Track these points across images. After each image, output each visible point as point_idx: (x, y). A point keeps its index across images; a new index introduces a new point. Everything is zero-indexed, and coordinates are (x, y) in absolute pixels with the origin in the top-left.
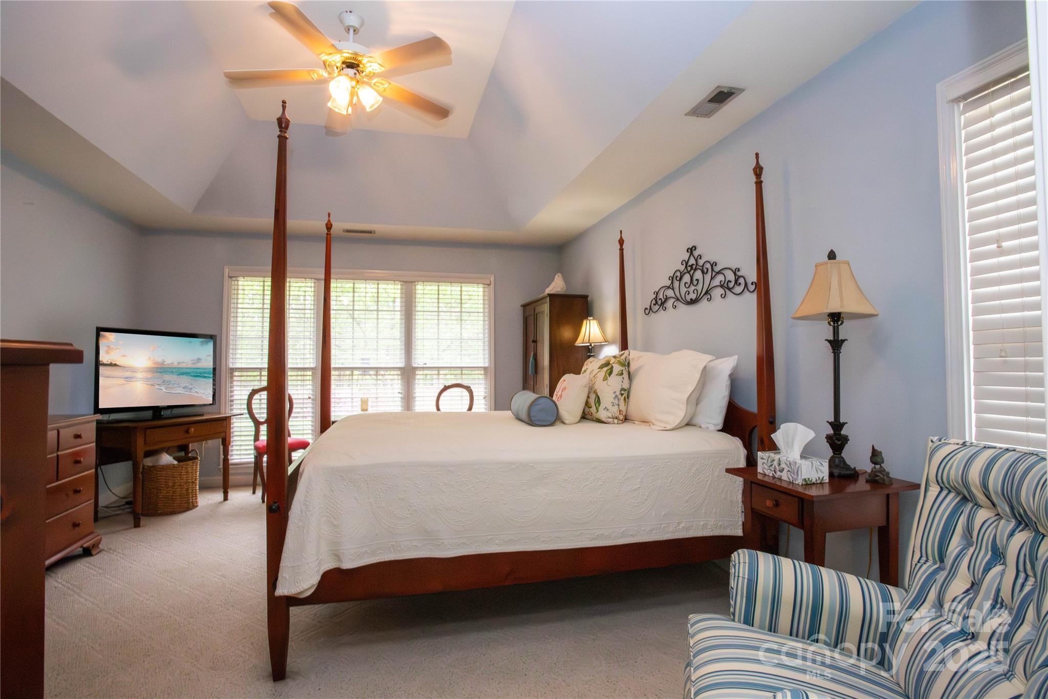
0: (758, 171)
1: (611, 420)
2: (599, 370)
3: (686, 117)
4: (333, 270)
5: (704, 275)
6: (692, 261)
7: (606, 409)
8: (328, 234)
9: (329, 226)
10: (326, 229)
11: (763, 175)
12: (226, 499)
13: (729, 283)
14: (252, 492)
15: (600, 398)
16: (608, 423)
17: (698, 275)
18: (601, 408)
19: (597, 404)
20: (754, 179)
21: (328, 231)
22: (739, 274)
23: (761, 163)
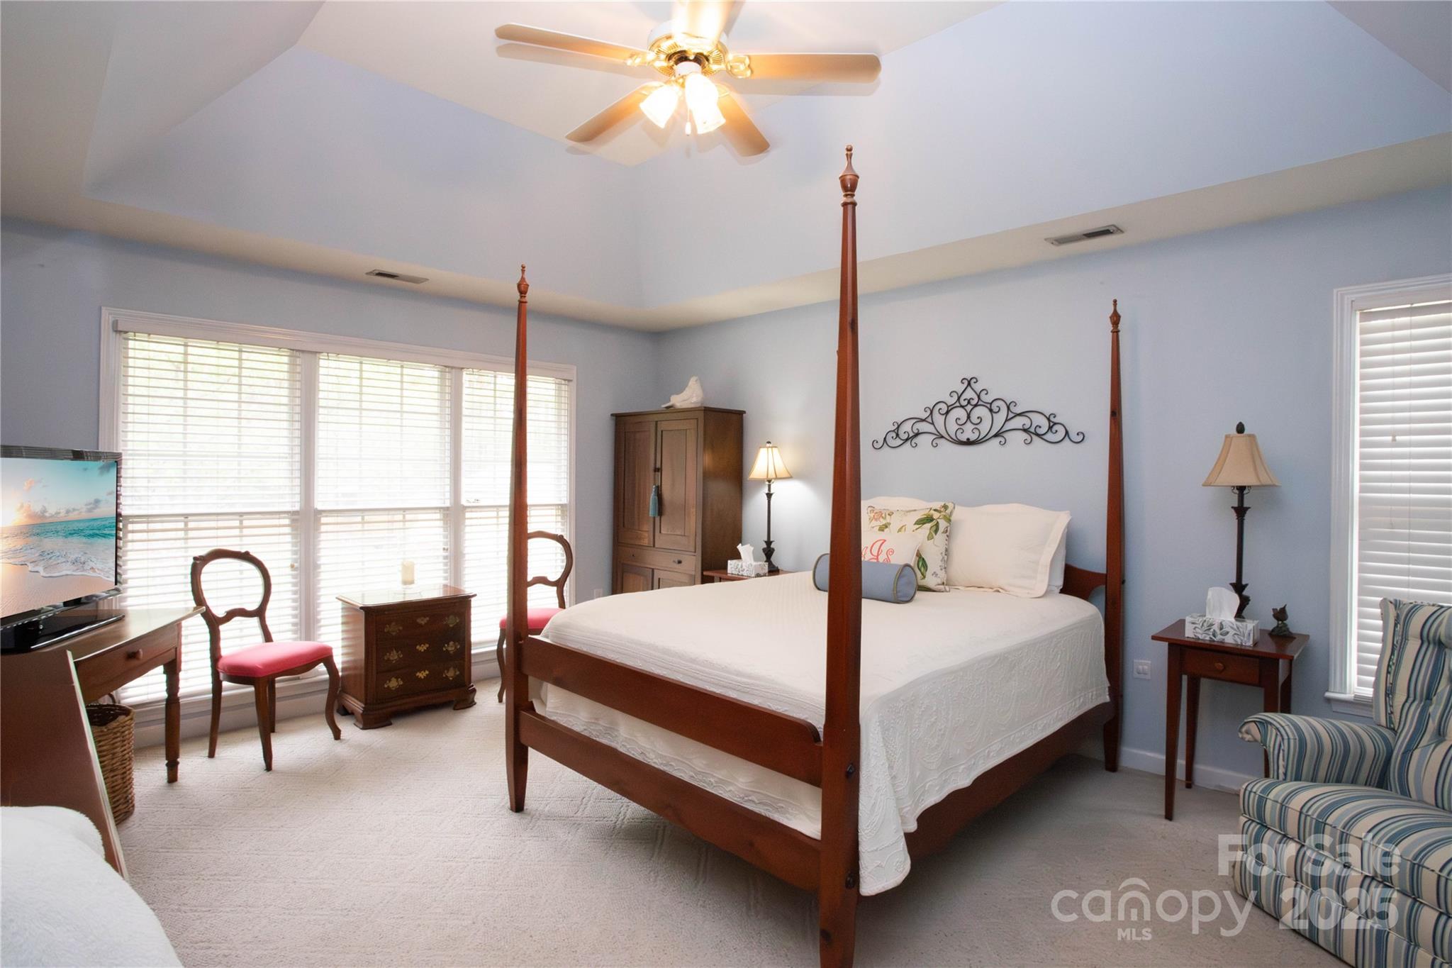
0: (1116, 319)
1: (942, 587)
2: (918, 526)
3: (1045, 242)
4: (529, 362)
5: (994, 415)
6: (969, 394)
7: (935, 574)
8: (522, 303)
9: (523, 289)
10: (519, 294)
11: (1120, 323)
12: (172, 778)
13: (1038, 428)
14: (206, 752)
15: (925, 559)
16: (939, 591)
17: (981, 411)
18: (928, 574)
19: (922, 569)
20: (1110, 327)
21: (521, 297)
22: (1055, 420)
23: (1119, 311)
